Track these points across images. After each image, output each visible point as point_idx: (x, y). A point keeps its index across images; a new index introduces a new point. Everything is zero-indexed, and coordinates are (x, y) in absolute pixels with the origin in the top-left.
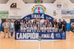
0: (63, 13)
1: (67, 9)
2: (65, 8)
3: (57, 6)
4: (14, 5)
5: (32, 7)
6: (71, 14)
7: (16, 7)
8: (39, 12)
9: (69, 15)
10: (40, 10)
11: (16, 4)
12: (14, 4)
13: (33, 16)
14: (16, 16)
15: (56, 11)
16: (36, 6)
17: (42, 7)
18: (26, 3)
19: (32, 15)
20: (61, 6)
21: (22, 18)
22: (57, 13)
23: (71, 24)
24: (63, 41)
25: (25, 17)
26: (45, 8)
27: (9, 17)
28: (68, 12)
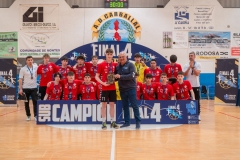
0: (196, 41)
1: (207, 26)
2: (200, 25)
3: (176, 18)
4: (35, 14)
5: (94, 20)
6: (220, 42)
7: (41, 20)
8: (117, 35)
9: (214, 47)
10: (119, 31)
11: (41, 9)
12: (36, 11)
13: (97, 48)
14: (41, 48)
15: (171, 33)
16: (106, 16)
17: (126, 20)
18: (74, 7)
19: (94, 46)
20: (187, 16)
21: (60, 56)
22: (174, 40)
23: (219, 77)
24: (189, 128)
25: (70, 54)
26: (136, 24)
27: (19, 53)
28: (211, 38)
